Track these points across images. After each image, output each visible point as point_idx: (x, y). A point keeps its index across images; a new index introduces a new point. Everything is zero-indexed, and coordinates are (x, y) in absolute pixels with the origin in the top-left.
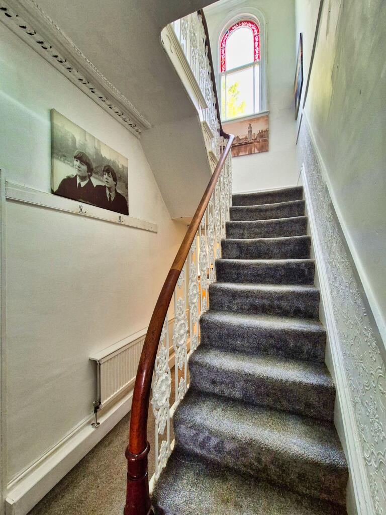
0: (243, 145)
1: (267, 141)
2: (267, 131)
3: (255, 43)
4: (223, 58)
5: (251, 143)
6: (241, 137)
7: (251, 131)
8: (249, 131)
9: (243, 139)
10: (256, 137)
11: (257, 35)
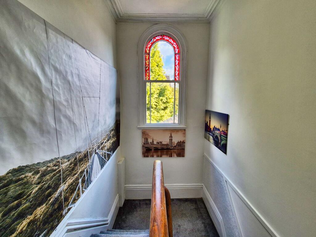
0: (165, 149)
1: (183, 149)
2: (184, 142)
3: (175, 61)
4: (147, 63)
5: (171, 149)
6: (163, 143)
7: (172, 140)
8: (170, 140)
9: (165, 145)
10: (175, 145)
11: (178, 54)
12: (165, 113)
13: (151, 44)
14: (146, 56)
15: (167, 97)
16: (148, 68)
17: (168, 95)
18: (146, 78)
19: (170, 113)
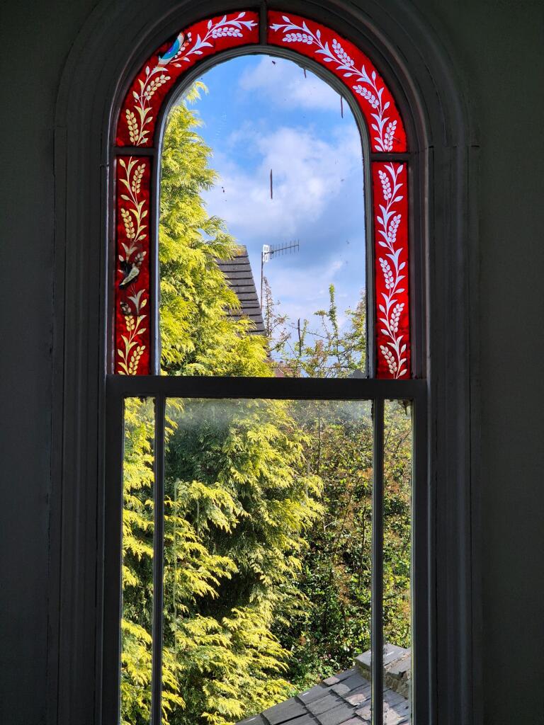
4: (134, 233)
11: (396, 163)
12: (226, 638)
13: (164, 79)
14: (121, 172)
15: (253, 481)
16: (135, 271)
17: (262, 465)
18: (118, 359)
19: (275, 646)
